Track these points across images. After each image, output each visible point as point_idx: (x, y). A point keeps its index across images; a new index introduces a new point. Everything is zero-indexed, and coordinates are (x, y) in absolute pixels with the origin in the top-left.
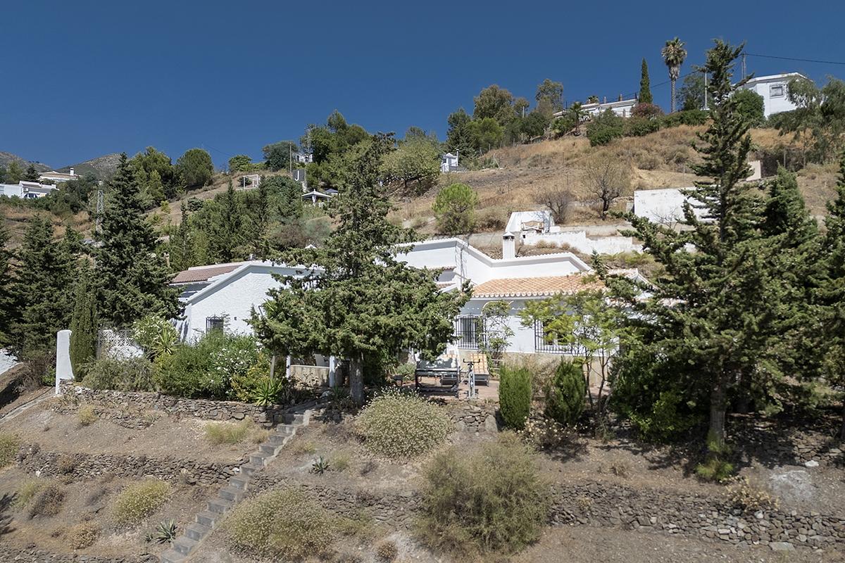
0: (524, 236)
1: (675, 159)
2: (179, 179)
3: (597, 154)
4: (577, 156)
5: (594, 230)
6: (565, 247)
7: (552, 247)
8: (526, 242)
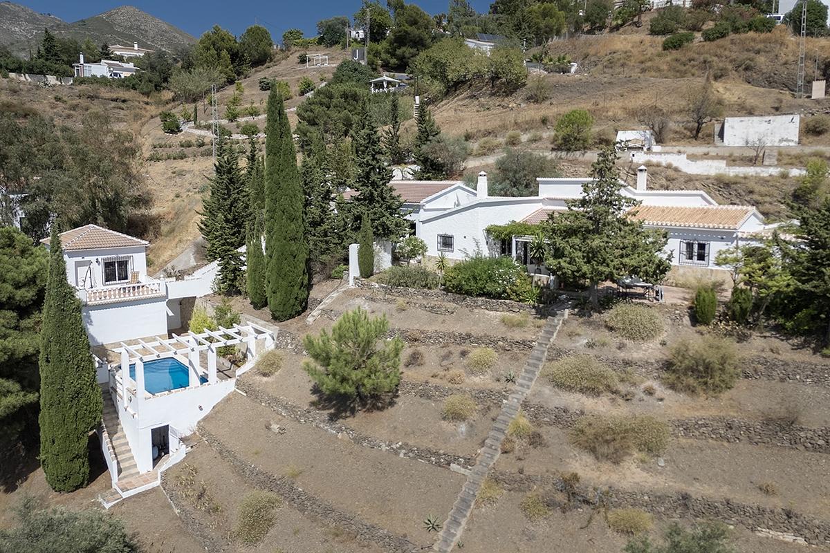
0: (633, 155)
1: (743, 66)
2: (243, 56)
3: (669, 59)
4: (650, 60)
5: (691, 150)
6: (669, 167)
7: (658, 165)
8: (635, 160)
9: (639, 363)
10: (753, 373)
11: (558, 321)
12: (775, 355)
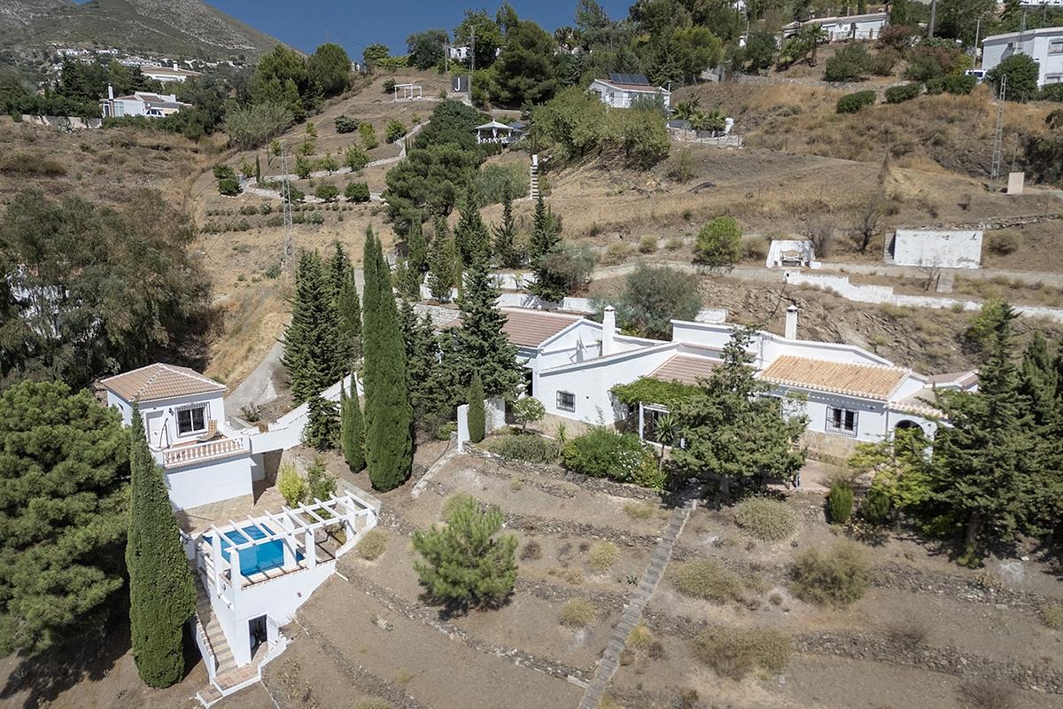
0: (788, 275)
1: (932, 140)
3: (843, 125)
4: (821, 125)
6: (828, 291)
7: (816, 289)
8: (790, 280)
9: (767, 568)
10: (885, 581)
11: (685, 513)
12: (909, 561)
